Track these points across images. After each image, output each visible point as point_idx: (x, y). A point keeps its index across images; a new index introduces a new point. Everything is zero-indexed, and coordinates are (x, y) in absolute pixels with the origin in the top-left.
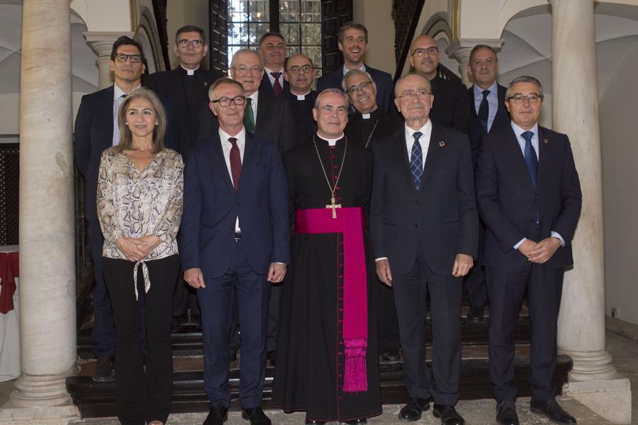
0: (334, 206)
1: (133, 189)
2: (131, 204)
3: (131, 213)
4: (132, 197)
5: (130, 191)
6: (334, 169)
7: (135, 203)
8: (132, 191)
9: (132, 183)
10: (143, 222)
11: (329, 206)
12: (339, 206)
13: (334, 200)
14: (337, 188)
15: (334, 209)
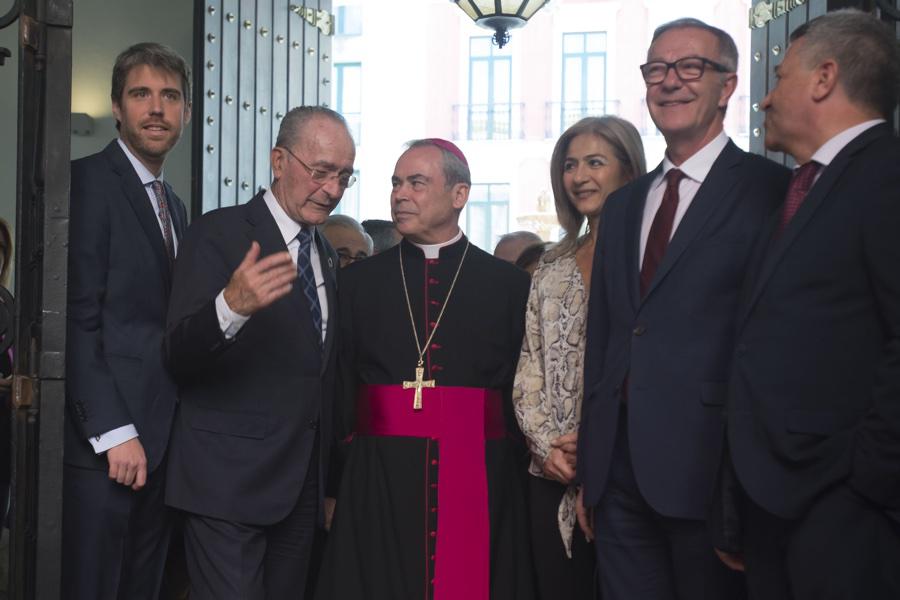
0: (419, 384)
1: (569, 327)
5: (562, 332)
7: (570, 357)
9: (567, 315)
10: (576, 396)
11: (409, 383)
12: (431, 384)
13: (422, 370)
14: (434, 346)
15: (419, 390)
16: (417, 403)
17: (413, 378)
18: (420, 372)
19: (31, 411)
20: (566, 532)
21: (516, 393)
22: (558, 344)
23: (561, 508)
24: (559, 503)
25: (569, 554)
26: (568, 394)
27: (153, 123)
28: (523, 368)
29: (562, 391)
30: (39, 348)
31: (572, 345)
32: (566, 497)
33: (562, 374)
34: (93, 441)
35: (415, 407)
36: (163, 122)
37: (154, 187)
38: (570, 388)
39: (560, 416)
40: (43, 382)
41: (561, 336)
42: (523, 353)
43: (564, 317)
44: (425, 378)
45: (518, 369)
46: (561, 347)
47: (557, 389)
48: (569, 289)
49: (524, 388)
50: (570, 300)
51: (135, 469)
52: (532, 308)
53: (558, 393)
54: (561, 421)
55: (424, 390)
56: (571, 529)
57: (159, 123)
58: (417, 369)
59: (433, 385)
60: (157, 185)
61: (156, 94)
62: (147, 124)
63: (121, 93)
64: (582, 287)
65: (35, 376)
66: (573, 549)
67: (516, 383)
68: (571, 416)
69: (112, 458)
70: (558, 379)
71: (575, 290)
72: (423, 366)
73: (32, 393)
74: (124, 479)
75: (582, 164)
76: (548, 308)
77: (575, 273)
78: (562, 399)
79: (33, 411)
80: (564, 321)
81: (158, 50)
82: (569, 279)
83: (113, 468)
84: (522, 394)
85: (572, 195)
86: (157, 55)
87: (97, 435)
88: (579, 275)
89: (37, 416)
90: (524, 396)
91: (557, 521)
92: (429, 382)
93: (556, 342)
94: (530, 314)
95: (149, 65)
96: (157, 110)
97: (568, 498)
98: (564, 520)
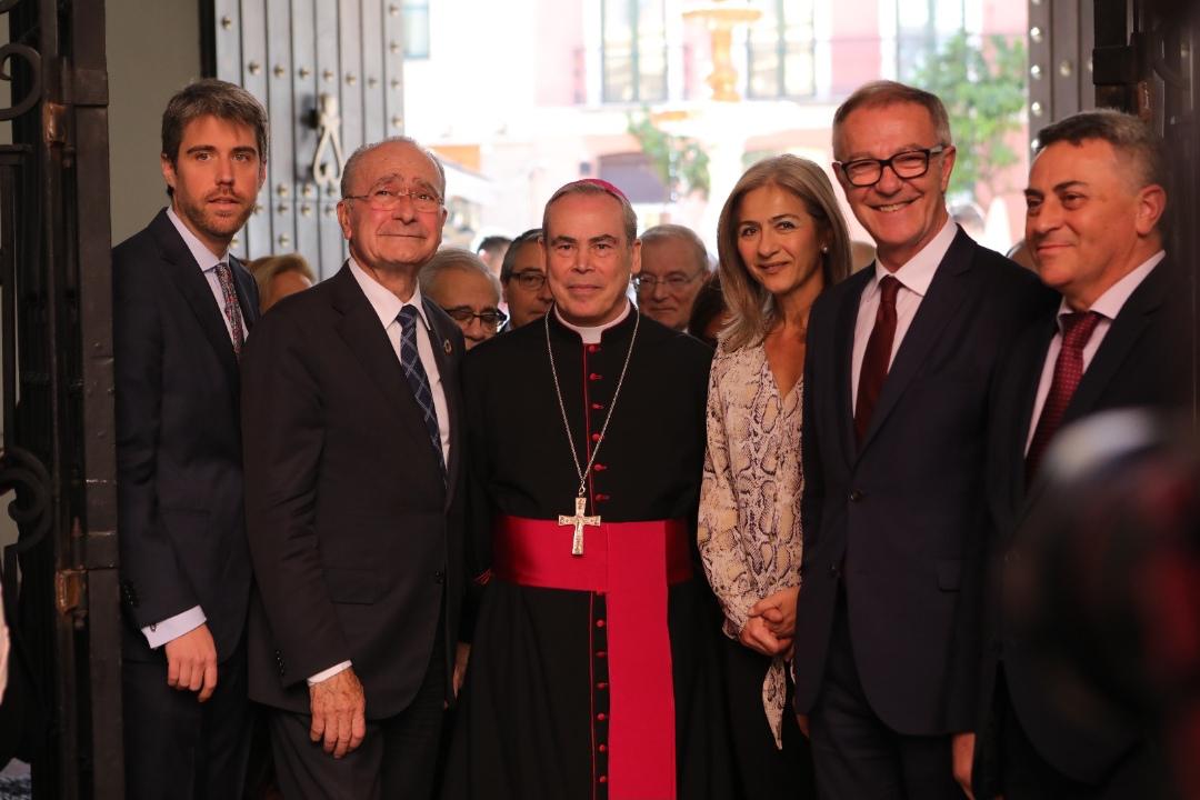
0: (580, 521)
1: (764, 448)
2: (756, 493)
3: (757, 517)
4: (759, 472)
5: (755, 455)
6: (592, 411)
7: (766, 488)
8: (760, 456)
9: (760, 432)
10: (776, 543)
11: (566, 518)
12: (596, 520)
13: (584, 500)
14: (598, 467)
15: (580, 528)
16: (577, 547)
17: (572, 513)
18: (581, 503)
19: (77, 612)
20: (774, 716)
21: (702, 534)
22: (750, 471)
23: (766, 685)
24: (763, 678)
25: (779, 744)
26: (765, 538)
27: (221, 195)
28: (708, 496)
29: (759, 534)
30: (84, 529)
31: (768, 473)
32: (772, 671)
33: (758, 512)
34: (147, 631)
35: (574, 552)
36: (233, 194)
37: (218, 273)
38: (768, 530)
39: (758, 566)
40: (90, 573)
41: (753, 461)
42: (706, 474)
43: (756, 435)
44: (588, 514)
45: (702, 497)
46: (754, 475)
47: (752, 530)
48: (759, 393)
49: (712, 524)
50: (761, 411)
51: (203, 665)
52: (713, 414)
53: (754, 537)
54: (759, 573)
55: (586, 528)
56: (781, 712)
57: (229, 196)
58: (578, 500)
59: (599, 522)
60: (222, 269)
61: (224, 155)
62: (215, 197)
63: (177, 151)
64: (774, 392)
65: (81, 567)
66: (783, 739)
67: (701, 518)
68: (771, 568)
69: (172, 654)
70: (753, 518)
71: (767, 395)
72: (584, 495)
73: (78, 590)
74: (190, 681)
75: (766, 228)
76: (735, 419)
77: (765, 372)
78: (759, 544)
79: (82, 613)
80: (756, 440)
81: (227, 97)
82: (757, 378)
83: (173, 667)
84: (710, 533)
85: (755, 270)
86: (226, 104)
87: (153, 623)
88: (770, 373)
89: (86, 619)
90: (713, 538)
91: (762, 702)
92: (594, 518)
93: (747, 469)
94: (711, 421)
95: (217, 118)
96: (227, 178)
97: (775, 672)
98: (770, 700)
